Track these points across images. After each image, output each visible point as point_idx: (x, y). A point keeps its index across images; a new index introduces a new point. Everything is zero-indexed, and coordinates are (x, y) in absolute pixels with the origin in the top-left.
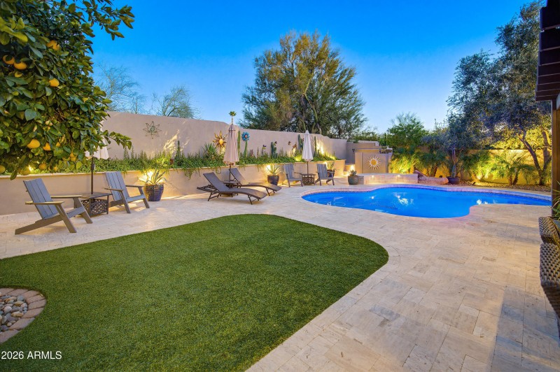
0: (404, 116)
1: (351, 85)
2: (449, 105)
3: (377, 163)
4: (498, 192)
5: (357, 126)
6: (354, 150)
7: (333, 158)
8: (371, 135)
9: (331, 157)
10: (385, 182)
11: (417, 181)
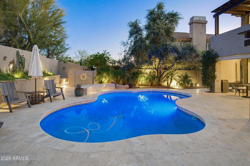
0: (82, 51)
1: (63, 20)
2: (122, 45)
3: (86, 77)
4: (152, 91)
5: (62, 52)
6: (64, 68)
7: (51, 74)
8: (69, 59)
9: (49, 73)
10: (97, 91)
11: (115, 88)
